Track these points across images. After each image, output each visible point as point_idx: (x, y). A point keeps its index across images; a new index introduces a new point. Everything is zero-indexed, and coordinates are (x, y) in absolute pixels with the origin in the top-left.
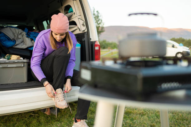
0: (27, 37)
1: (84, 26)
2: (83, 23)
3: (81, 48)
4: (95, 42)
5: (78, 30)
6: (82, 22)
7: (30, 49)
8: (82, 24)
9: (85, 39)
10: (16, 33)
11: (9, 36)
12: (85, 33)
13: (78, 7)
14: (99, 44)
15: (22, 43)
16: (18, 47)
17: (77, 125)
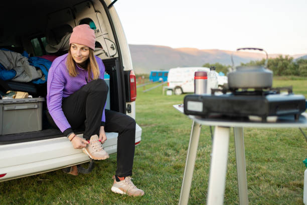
0: (30, 65)
1: (114, 49)
2: (112, 45)
3: (110, 80)
4: (130, 71)
5: (105, 54)
6: (110, 44)
7: (34, 82)
8: (110, 46)
9: (116, 68)
10: (13, 58)
11: (3, 64)
12: (116, 58)
13: (104, 22)
14: (134, 75)
15: (24, 75)
16: (19, 79)
17: (120, 185)
